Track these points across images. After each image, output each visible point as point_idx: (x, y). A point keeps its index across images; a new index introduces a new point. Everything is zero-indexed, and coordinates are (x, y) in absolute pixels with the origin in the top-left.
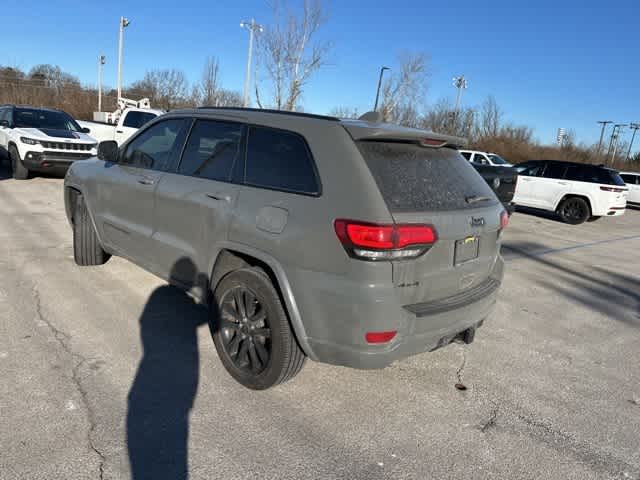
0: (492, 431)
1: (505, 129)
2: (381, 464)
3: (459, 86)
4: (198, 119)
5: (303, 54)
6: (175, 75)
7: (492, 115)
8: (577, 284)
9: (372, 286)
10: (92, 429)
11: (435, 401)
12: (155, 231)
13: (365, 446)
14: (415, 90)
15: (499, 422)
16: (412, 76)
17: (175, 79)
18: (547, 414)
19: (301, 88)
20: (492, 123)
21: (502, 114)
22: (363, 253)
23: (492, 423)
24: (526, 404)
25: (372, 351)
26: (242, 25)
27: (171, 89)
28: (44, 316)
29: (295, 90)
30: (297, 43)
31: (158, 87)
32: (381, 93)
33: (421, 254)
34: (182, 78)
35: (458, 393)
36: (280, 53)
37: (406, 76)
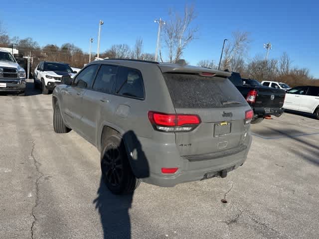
0: (233, 225)
2: (167, 235)
3: (267, 48)
4: (102, 65)
5: (183, 34)
6: (125, 47)
7: (285, 63)
11: (206, 207)
12: (82, 117)
14: (242, 50)
15: (239, 221)
16: (240, 43)
17: (125, 48)
18: (269, 219)
19: (182, 51)
20: (286, 67)
21: (291, 62)
22: (160, 128)
23: (235, 221)
24: (259, 213)
26: (155, 21)
29: (179, 52)
30: (180, 29)
31: (117, 52)
32: (224, 52)
33: (192, 130)
35: (221, 204)
36: (172, 34)
37: (237, 44)
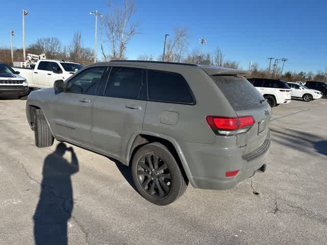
0: (279, 213)
1: (226, 63)
2: (237, 236)
3: (202, 42)
5: (126, 28)
6: (54, 40)
7: (219, 57)
8: (283, 138)
9: (226, 149)
10: (87, 236)
13: (226, 228)
14: (182, 46)
16: (181, 39)
17: (54, 42)
19: (125, 46)
20: (219, 61)
21: (224, 56)
22: (223, 132)
23: (277, 209)
24: (287, 198)
25: (228, 181)
26: (91, 13)
27: (51, 48)
28: (32, 177)
29: (122, 47)
30: (122, 23)
31: (44, 47)
32: (166, 48)
33: (248, 131)
34: (57, 42)
36: (114, 28)
37: (178, 39)
